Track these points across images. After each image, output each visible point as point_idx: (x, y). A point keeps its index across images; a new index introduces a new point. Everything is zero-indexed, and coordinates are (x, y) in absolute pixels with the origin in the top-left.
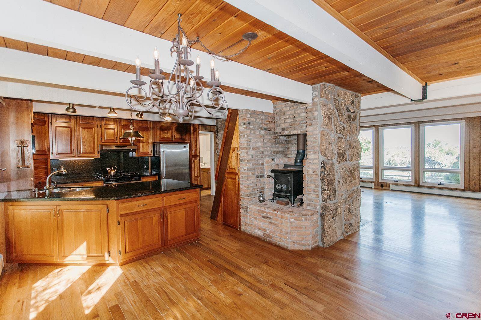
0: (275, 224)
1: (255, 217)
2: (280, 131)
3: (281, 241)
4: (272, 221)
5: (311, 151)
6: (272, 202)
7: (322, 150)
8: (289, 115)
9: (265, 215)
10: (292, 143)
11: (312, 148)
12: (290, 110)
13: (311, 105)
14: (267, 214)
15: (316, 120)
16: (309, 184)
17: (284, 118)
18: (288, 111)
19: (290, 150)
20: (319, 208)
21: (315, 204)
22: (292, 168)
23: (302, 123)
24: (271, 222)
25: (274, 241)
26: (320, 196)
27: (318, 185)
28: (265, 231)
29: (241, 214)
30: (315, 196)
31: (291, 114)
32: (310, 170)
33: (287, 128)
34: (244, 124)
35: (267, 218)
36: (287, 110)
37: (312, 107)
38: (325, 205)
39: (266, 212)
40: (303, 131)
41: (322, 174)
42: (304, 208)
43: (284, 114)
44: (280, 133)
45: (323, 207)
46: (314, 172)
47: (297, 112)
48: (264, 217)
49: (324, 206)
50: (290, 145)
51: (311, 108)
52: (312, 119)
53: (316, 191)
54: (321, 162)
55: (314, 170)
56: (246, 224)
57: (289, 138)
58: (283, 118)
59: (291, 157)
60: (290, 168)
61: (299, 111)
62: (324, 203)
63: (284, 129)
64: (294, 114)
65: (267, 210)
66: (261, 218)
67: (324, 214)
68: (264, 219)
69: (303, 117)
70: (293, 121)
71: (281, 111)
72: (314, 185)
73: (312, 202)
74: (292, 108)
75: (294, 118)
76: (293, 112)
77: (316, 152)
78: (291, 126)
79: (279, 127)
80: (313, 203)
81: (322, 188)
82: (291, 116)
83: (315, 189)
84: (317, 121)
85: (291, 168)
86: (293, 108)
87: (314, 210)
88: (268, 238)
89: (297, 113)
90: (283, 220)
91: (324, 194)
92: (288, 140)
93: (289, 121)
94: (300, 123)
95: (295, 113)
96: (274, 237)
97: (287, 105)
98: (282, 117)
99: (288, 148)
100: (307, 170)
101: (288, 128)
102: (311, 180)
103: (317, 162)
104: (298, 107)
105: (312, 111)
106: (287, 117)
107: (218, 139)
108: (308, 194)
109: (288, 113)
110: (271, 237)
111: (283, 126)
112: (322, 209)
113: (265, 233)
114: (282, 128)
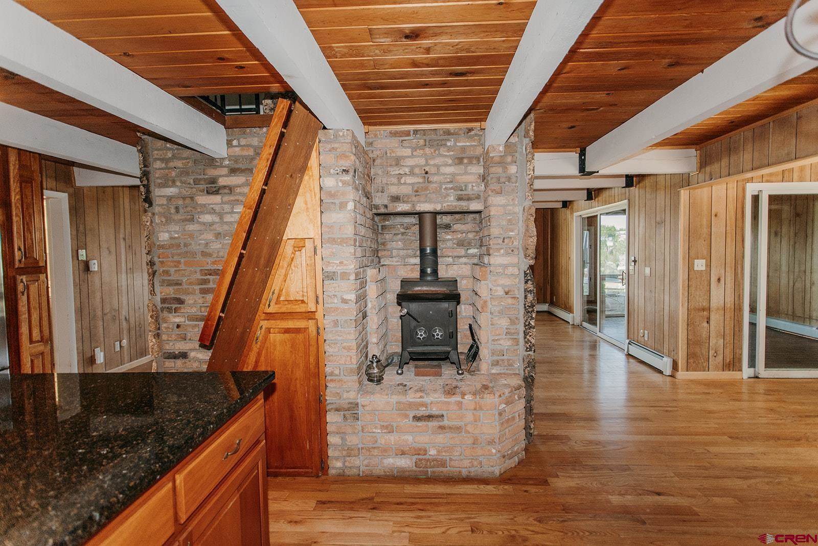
0: (458, 429)
1: (385, 424)
2: (386, 202)
3: (475, 463)
4: (446, 422)
5: (501, 249)
6: (398, 373)
7: (528, 245)
8: (412, 168)
9: (422, 411)
10: (394, 232)
11: (503, 242)
12: (412, 156)
13: (501, 149)
14: (429, 409)
15: (513, 183)
16: (496, 318)
17: (397, 172)
18: (409, 157)
19: (388, 247)
20: (519, 366)
21: (509, 360)
22: (425, 288)
23: (446, 188)
24: (442, 428)
25: (452, 469)
26: (522, 341)
27: (517, 318)
28: (422, 452)
29: (330, 428)
30: (509, 343)
31: (416, 166)
32: (499, 288)
33: (406, 196)
34: (346, 171)
35: (430, 417)
36: (406, 155)
37: (503, 154)
38: (533, 358)
39: (427, 404)
40: (448, 205)
41: (529, 295)
42: (483, 372)
43: (398, 161)
44: (386, 206)
45: (529, 363)
46: (507, 293)
47: (432, 162)
48: (417, 419)
49: (531, 360)
50: (387, 237)
51: (501, 156)
52: (502, 180)
53: (513, 331)
54: (525, 272)
55: (507, 289)
56: (350, 452)
57: (384, 220)
58: (395, 171)
59: (390, 263)
60: (420, 288)
61: (438, 161)
62: (529, 354)
63: (396, 199)
64: (425, 165)
65: (427, 400)
66: (409, 422)
67: (532, 376)
68: (419, 424)
69: (447, 175)
70: (421, 180)
71: (388, 155)
72: (509, 321)
73: (502, 358)
74: (418, 151)
75: (426, 175)
76: (422, 161)
77: (512, 251)
78: (417, 191)
79: (382, 192)
80: (505, 357)
81: (527, 323)
82: (417, 171)
83: (512, 327)
84: (514, 185)
85: (422, 286)
86: (421, 152)
87: (508, 371)
88: (429, 470)
89: (435, 165)
90: (481, 413)
91: (530, 336)
92: (382, 226)
93: (410, 180)
94: (441, 188)
95: (427, 164)
96: (451, 460)
97: (406, 144)
98: (392, 169)
99: (384, 244)
100: (491, 289)
101: (408, 196)
102: (501, 309)
103: (516, 271)
104: (437, 152)
105: (502, 163)
106: (407, 170)
107: (154, 214)
108: (493, 340)
109: (410, 162)
110: (443, 464)
111: (394, 190)
112: (526, 367)
113: (420, 460)
114: (391, 196)
